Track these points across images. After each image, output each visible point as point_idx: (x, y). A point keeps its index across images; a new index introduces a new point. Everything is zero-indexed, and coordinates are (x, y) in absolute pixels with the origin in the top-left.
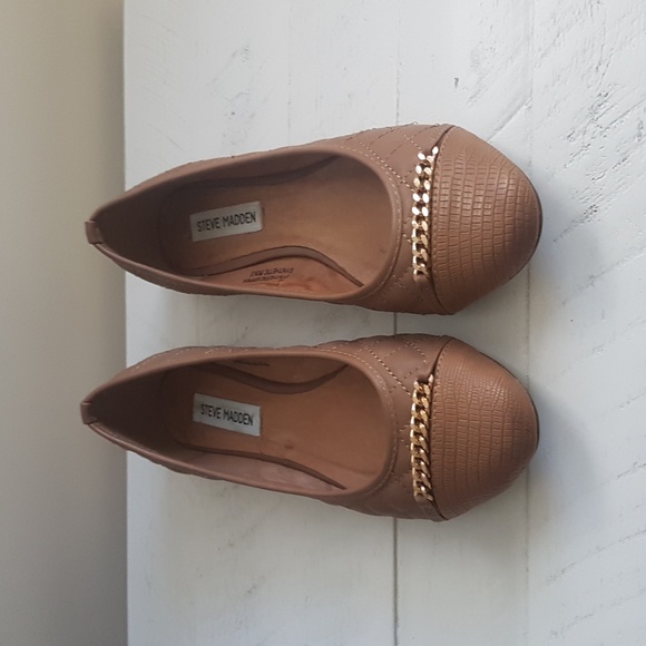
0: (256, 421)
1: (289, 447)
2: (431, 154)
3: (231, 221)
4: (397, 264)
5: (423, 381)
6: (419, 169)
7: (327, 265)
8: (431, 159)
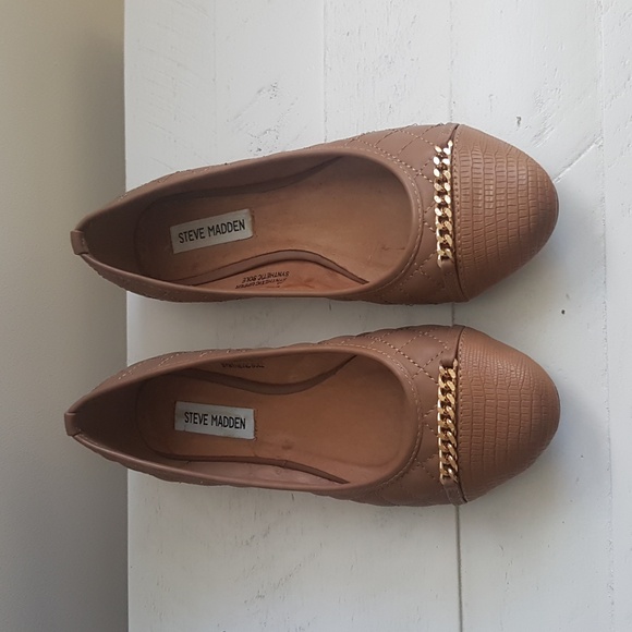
0: (250, 424)
1: (287, 447)
2: (447, 147)
3: (217, 230)
4: (419, 253)
5: (448, 366)
6: (436, 161)
7: (325, 266)
8: (447, 151)
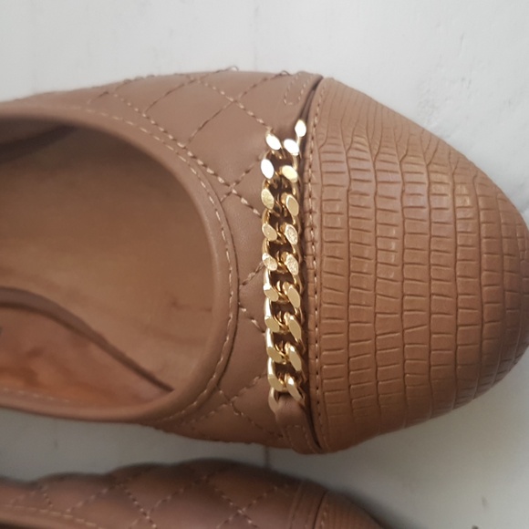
2: (293, 136)
6: (267, 169)
8: (293, 147)
